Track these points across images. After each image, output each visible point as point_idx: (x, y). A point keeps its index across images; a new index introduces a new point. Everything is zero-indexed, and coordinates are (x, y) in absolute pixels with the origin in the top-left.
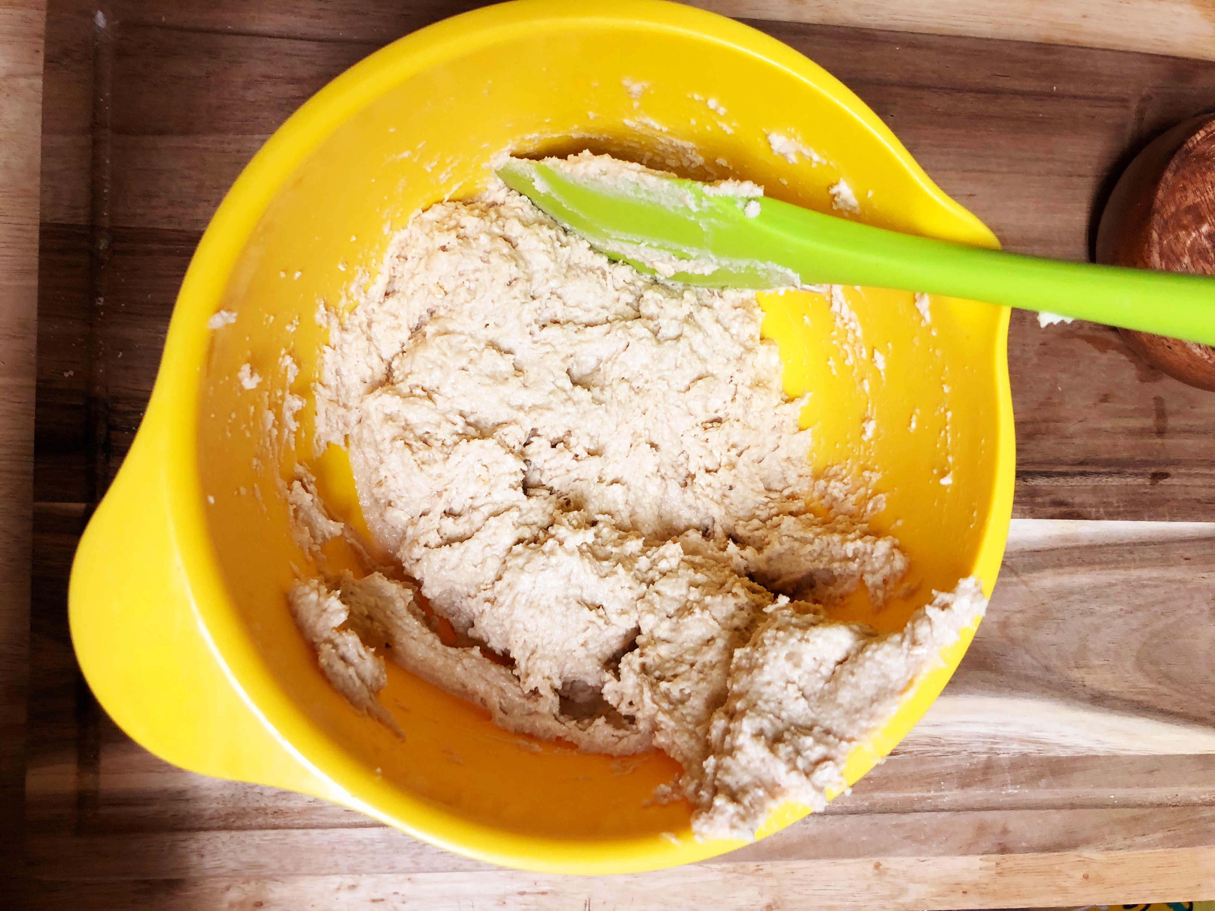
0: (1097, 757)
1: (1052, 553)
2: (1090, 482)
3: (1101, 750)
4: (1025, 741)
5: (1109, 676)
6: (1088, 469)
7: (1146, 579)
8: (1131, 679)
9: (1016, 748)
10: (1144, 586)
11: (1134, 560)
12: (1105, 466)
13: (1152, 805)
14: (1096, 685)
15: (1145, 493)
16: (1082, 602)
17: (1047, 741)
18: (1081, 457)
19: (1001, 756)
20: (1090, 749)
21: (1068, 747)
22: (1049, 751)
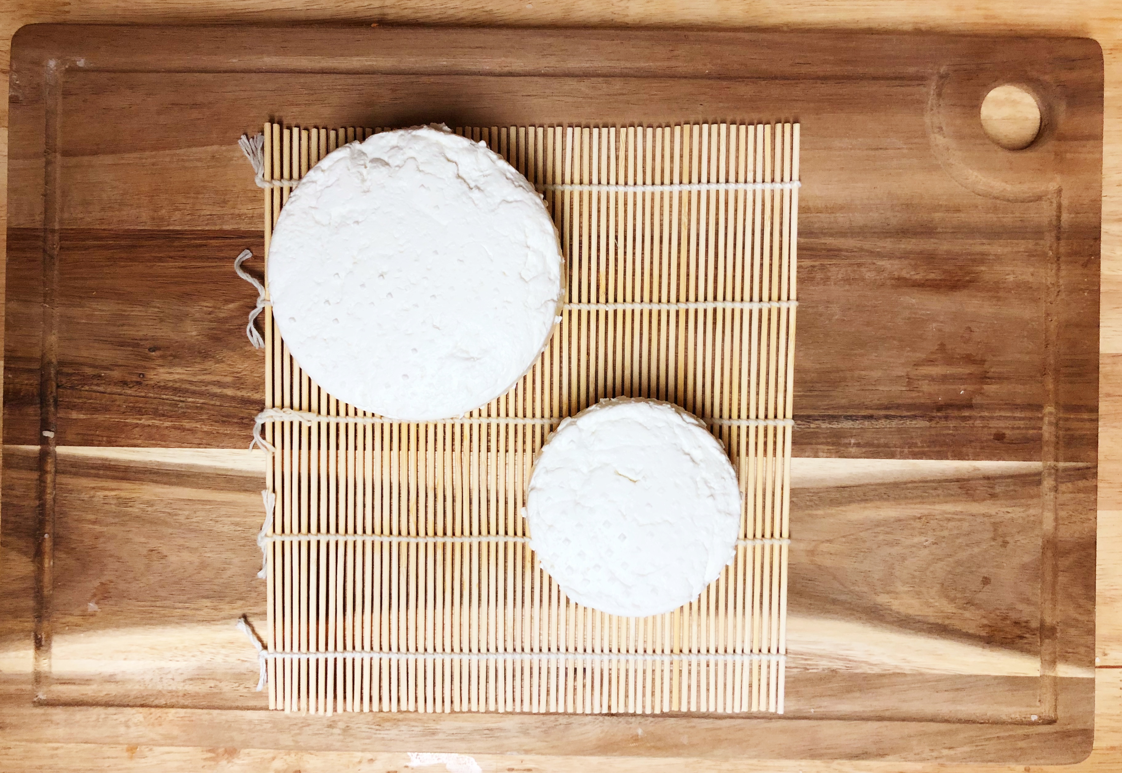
0: (905, 675)
1: (858, 488)
2: (894, 424)
3: (907, 668)
4: (834, 658)
5: (915, 602)
6: (892, 413)
7: (949, 513)
8: (937, 604)
9: (824, 664)
10: (949, 520)
11: (938, 495)
12: (908, 410)
13: (960, 721)
14: (903, 610)
15: (948, 434)
16: (887, 533)
17: (856, 659)
18: (885, 402)
19: (811, 671)
20: (896, 667)
21: (875, 665)
22: (857, 668)
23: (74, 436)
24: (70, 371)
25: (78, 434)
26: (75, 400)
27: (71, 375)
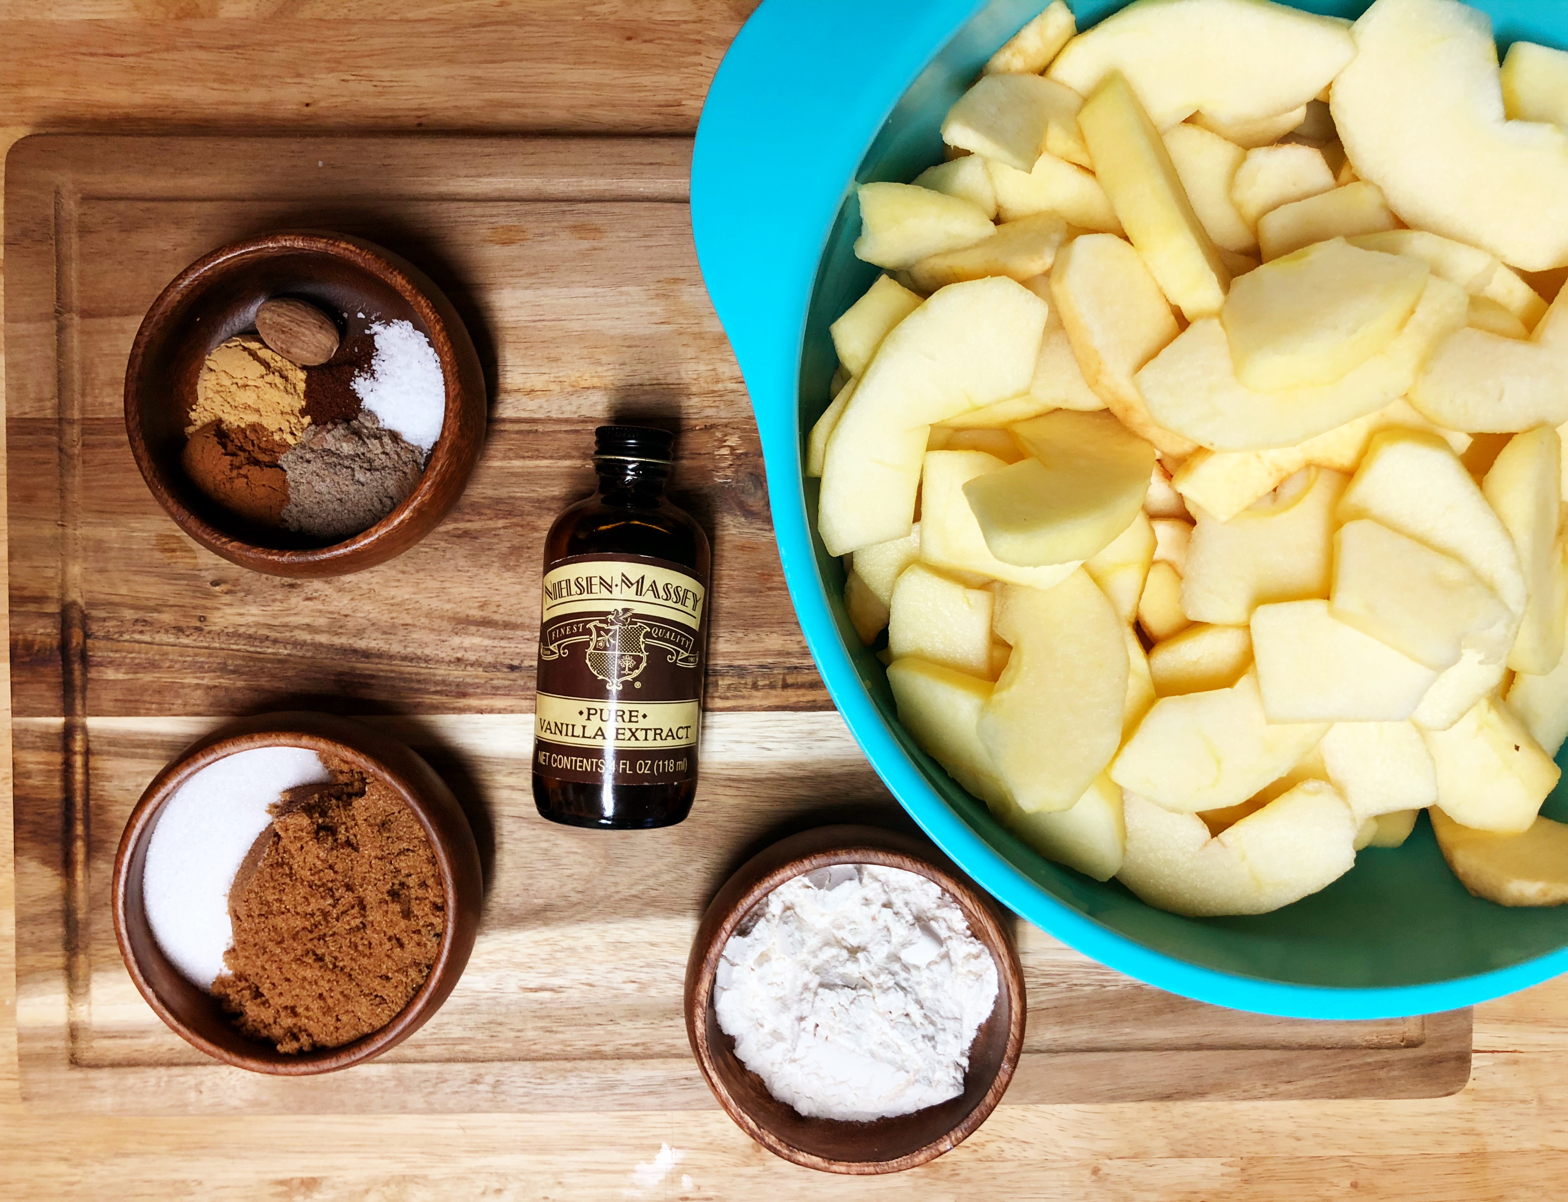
13: (1302, 1047)
19: (1108, 989)
23: (111, 704)
24: (103, 614)
25: (116, 700)
26: (111, 654)
27: (104, 620)
